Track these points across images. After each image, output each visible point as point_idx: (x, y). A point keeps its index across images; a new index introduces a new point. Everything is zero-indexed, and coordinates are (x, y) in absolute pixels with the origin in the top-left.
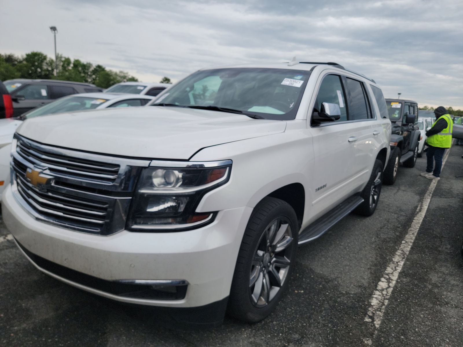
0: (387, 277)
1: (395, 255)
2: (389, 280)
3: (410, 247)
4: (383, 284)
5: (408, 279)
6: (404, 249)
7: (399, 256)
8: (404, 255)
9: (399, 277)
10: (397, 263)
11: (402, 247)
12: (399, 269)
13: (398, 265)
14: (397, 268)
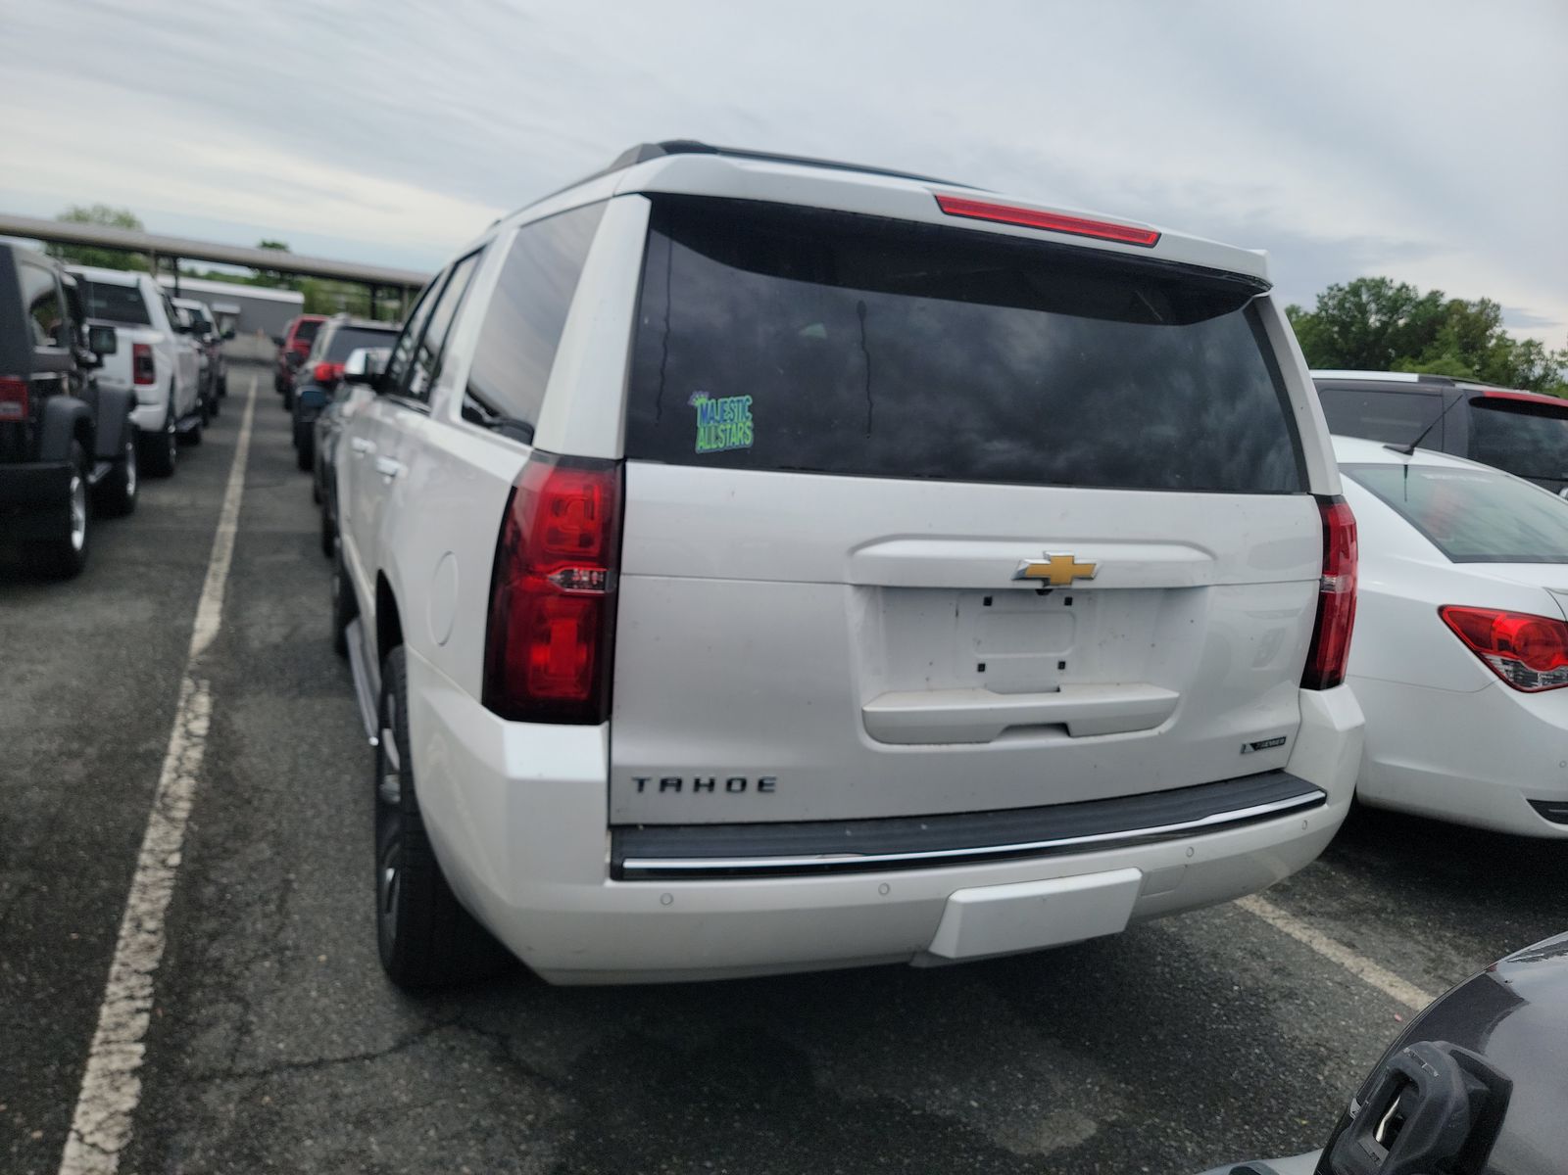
0: (195, 740)
1: (193, 797)
2: (189, 735)
3: (148, 844)
4: (200, 726)
5: (142, 748)
6: (169, 827)
7: (180, 798)
8: (164, 805)
9: (166, 746)
10: (179, 777)
11: (176, 836)
12: (170, 762)
13: (176, 770)
14: (176, 763)
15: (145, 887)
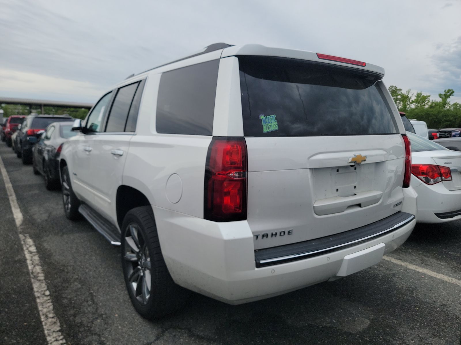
0: (34, 254)
1: (43, 272)
2: (31, 252)
3: (35, 290)
4: (33, 249)
5: (16, 259)
6: (40, 283)
7: (38, 273)
8: (34, 276)
9: (24, 257)
10: (35, 266)
11: (44, 285)
12: (29, 262)
13: (32, 264)
14: (31, 262)
15: (42, 304)
